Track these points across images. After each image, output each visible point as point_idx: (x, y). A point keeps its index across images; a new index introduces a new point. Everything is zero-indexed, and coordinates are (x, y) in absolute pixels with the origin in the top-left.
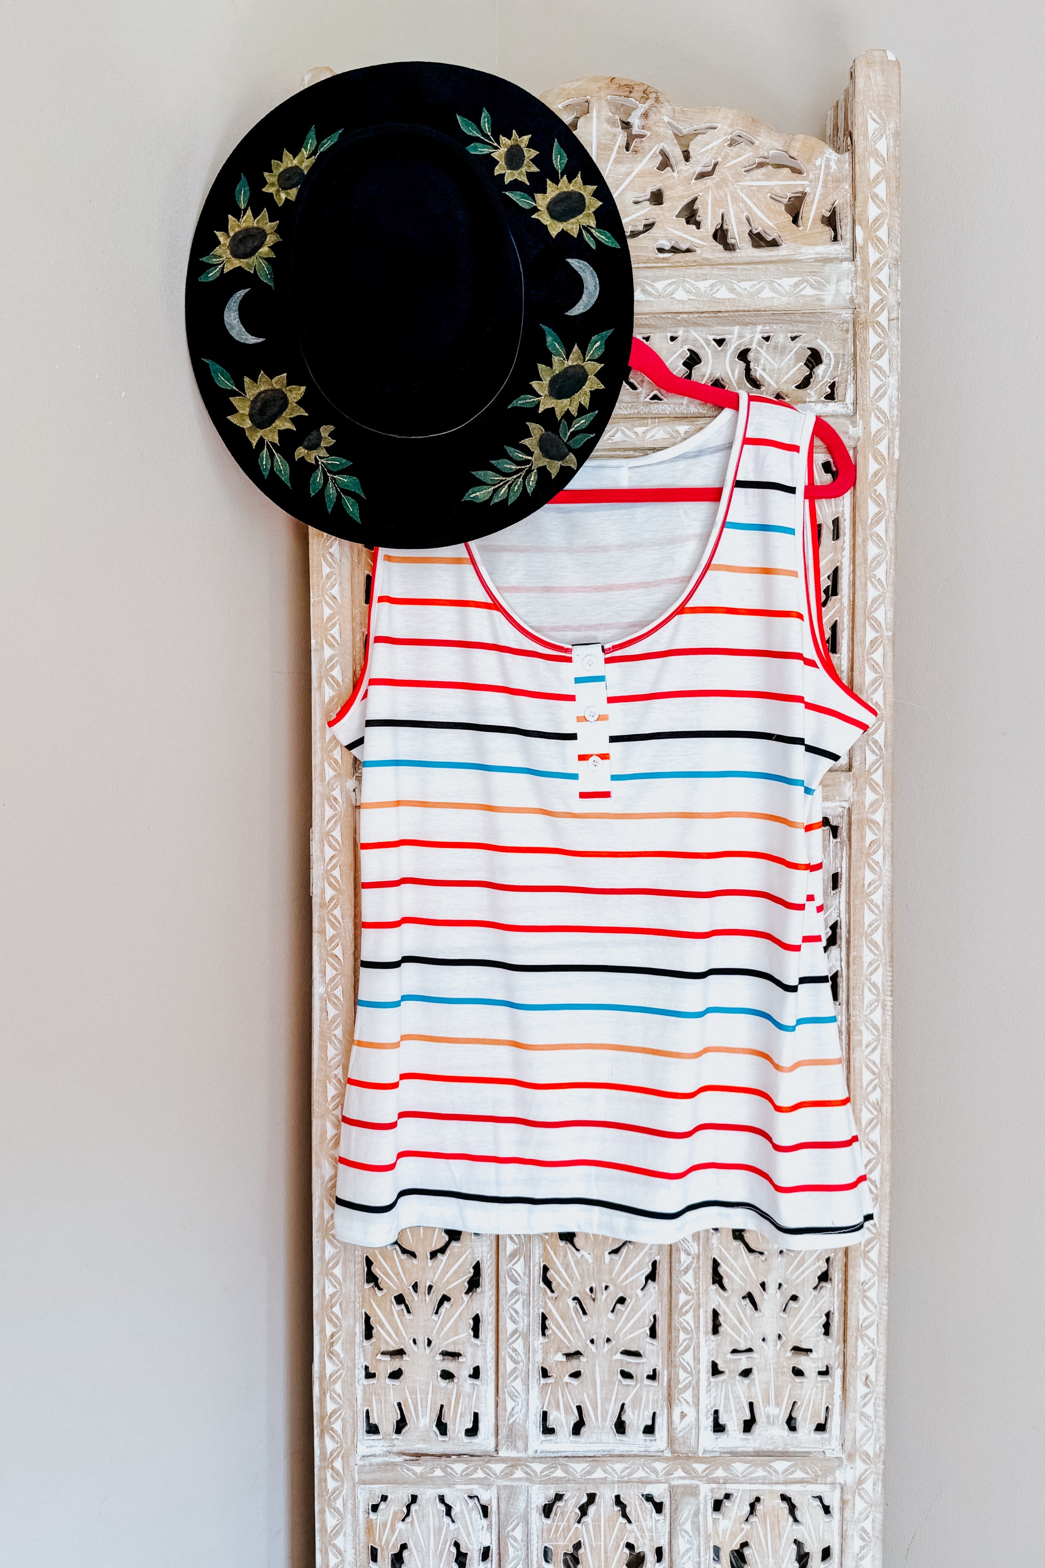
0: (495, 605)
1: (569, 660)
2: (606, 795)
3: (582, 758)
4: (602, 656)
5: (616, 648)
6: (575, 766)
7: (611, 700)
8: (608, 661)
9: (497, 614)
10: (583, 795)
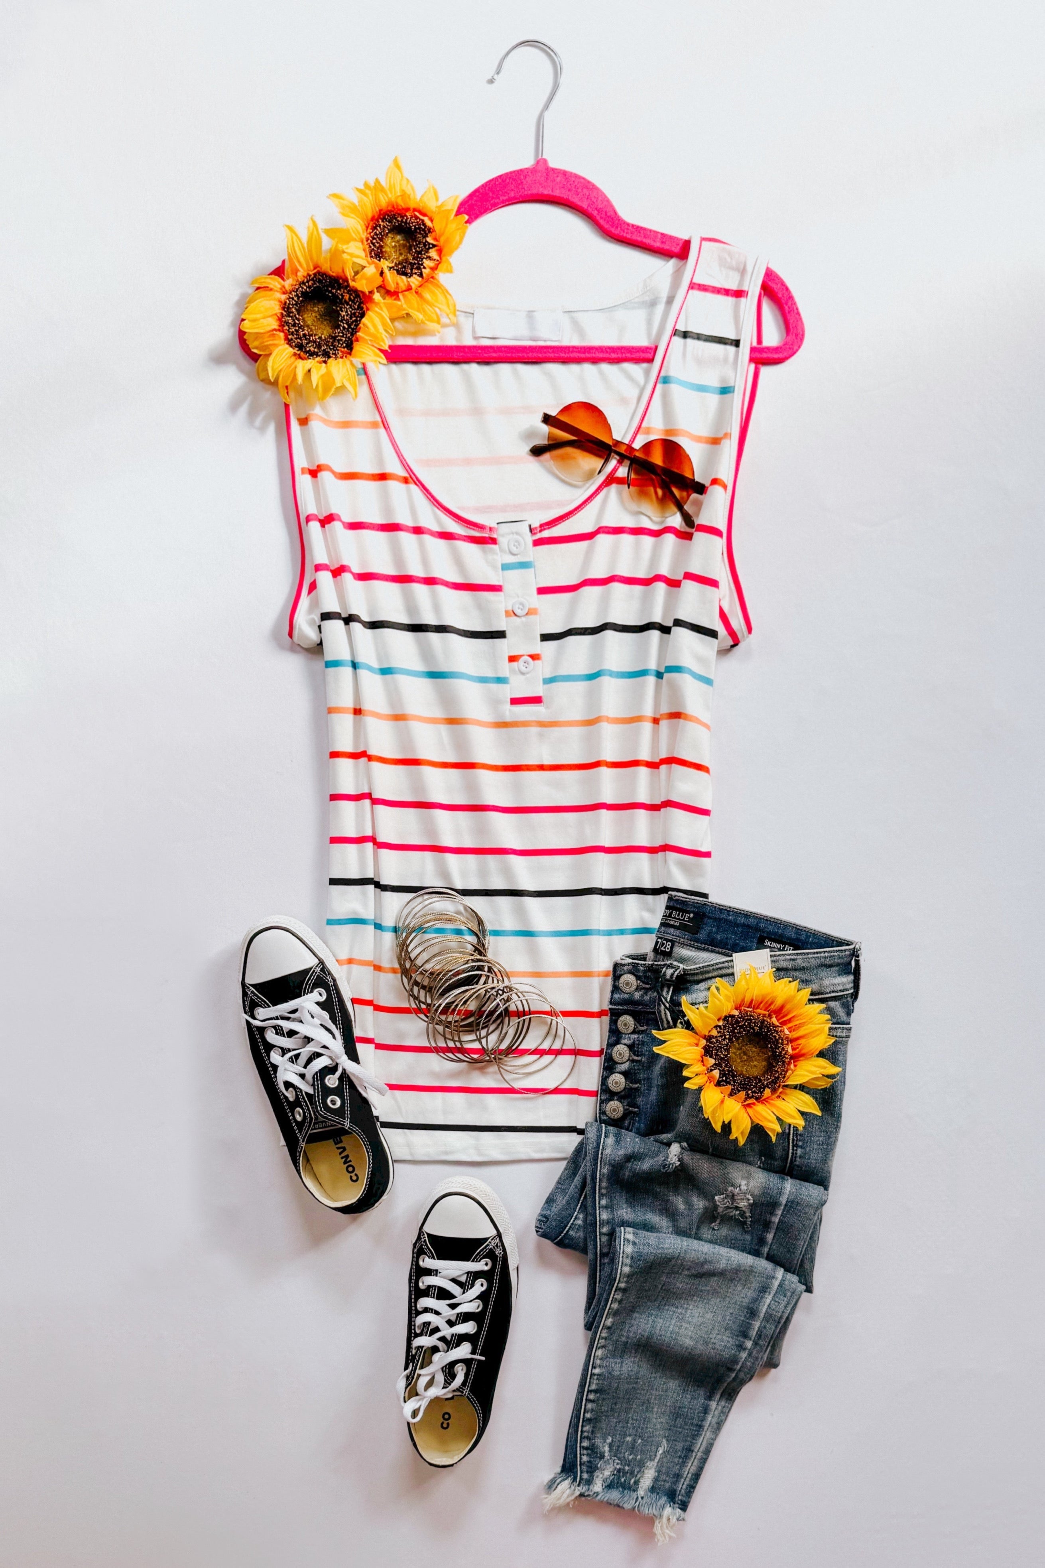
0: (411, 478)
1: (494, 541)
2: (537, 700)
3: (512, 659)
4: (529, 539)
5: (544, 526)
6: (505, 669)
7: (542, 591)
8: (537, 543)
9: (413, 487)
10: (515, 701)
